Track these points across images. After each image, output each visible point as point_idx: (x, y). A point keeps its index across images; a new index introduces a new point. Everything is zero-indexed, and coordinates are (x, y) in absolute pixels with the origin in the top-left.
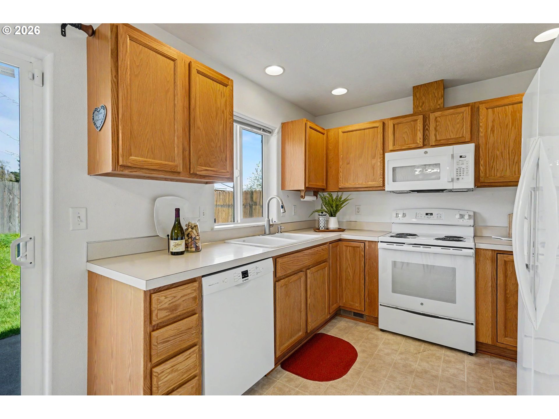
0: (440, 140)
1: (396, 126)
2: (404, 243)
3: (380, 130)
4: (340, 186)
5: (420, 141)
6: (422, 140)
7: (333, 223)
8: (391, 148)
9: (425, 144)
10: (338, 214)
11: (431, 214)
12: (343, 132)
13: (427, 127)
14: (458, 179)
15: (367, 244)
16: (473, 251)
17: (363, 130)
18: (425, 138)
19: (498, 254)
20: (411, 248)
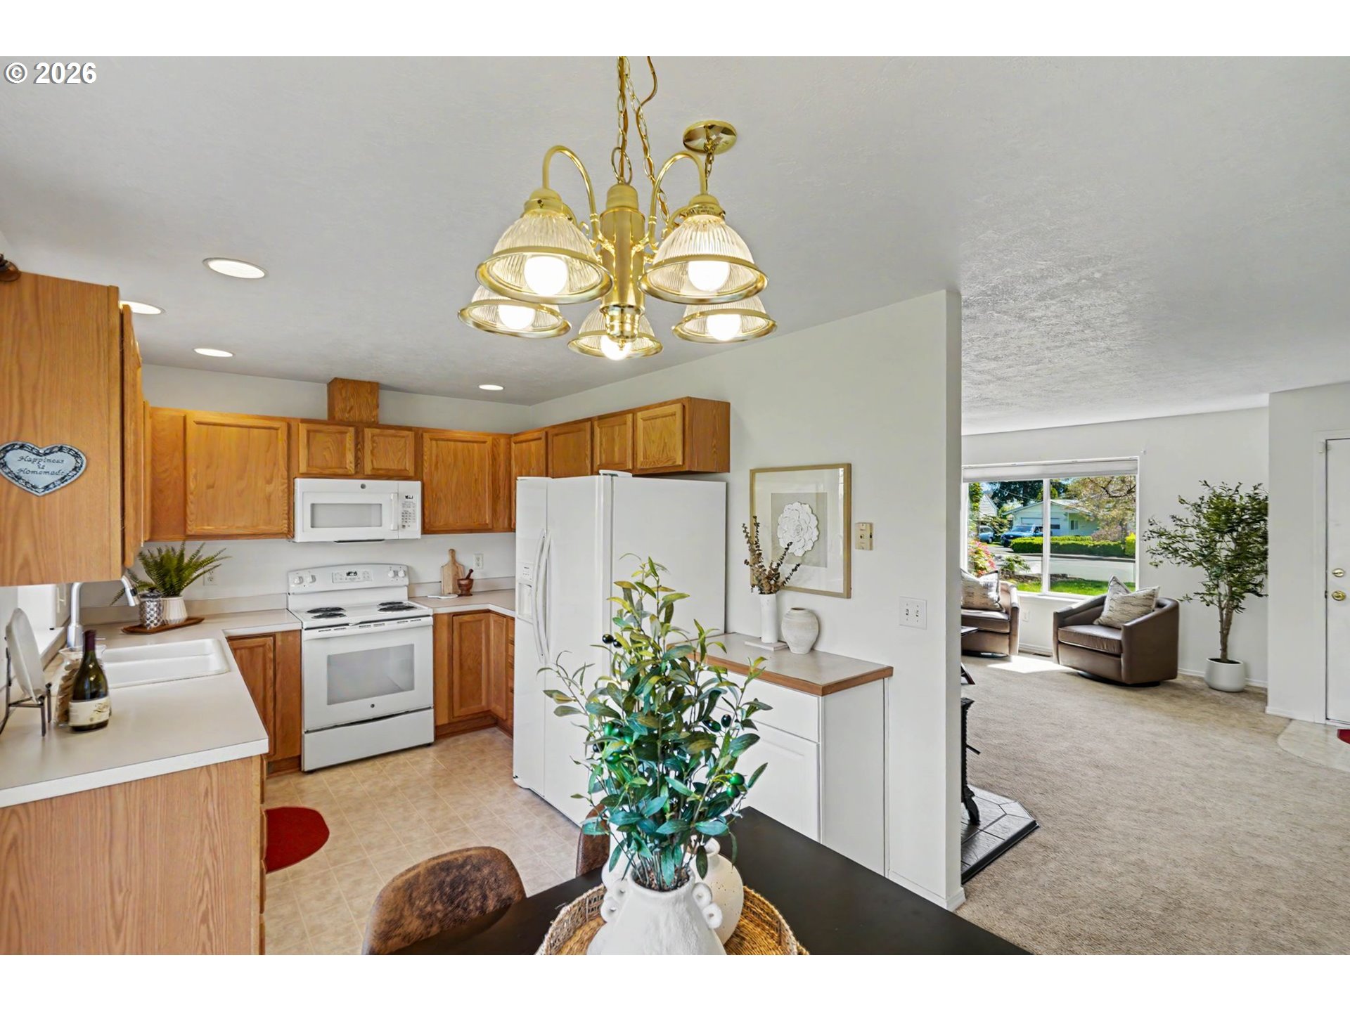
0: (378, 469)
1: (311, 434)
2: (347, 625)
3: (282, 435)
4: (192, 530)
5: (351, 467)
6: (353, 466)
7: (175, 609)
8: (303, 469)
9: (359, 473)
10: (182, 593)
11: (355, 573)
12: (197, 423)
13: (359, 446)
14: (404, 526)
15: (279, 638)
16: (431, 619)
17: (247, 429)
18: (358, 461)
19: (453, 618)
20: (357, 630)
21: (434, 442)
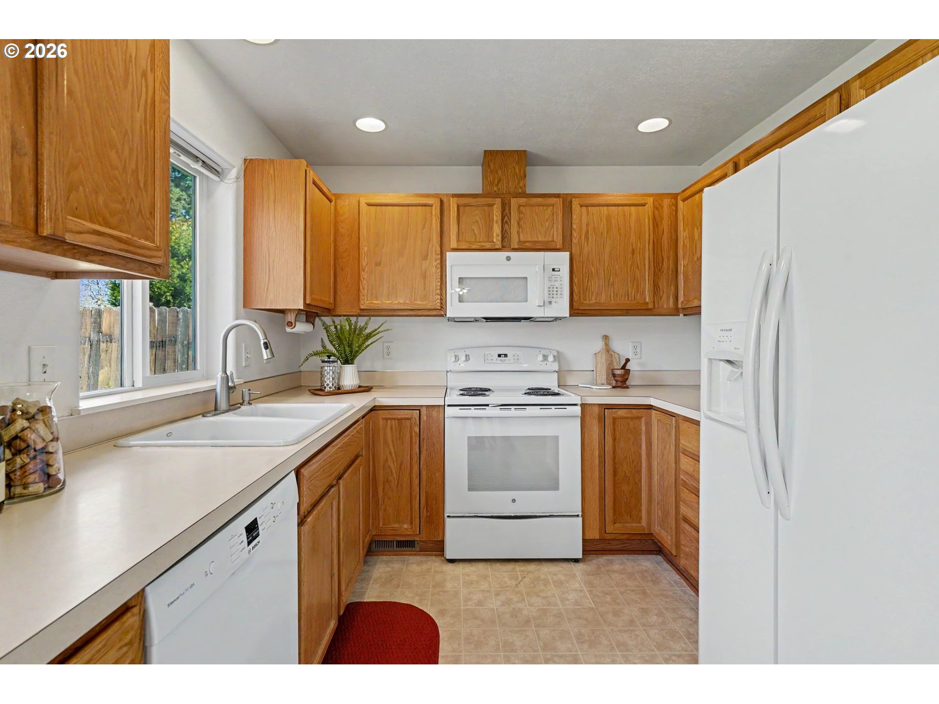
0: (525, 242)
1: (461, 208)
2: (487, 405)
3: (436, 210)
4: (362, 305)
5: (497, 240)
6: (500, 238)
7: (350, 376)
8: (454, 244)
9: (505, 246)
11: (506, 355)
12: (369, 205)
13: (506, 218)
14: (550, 302)
15: (424, 411)
16: (578, 409)
17: (407, 207)
18: (505, 235)
19: (606, 410)
20: (497, 412)
21: (584, 208)
